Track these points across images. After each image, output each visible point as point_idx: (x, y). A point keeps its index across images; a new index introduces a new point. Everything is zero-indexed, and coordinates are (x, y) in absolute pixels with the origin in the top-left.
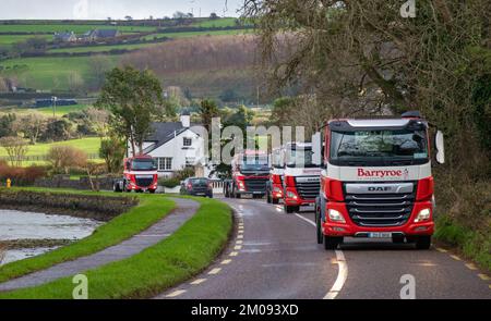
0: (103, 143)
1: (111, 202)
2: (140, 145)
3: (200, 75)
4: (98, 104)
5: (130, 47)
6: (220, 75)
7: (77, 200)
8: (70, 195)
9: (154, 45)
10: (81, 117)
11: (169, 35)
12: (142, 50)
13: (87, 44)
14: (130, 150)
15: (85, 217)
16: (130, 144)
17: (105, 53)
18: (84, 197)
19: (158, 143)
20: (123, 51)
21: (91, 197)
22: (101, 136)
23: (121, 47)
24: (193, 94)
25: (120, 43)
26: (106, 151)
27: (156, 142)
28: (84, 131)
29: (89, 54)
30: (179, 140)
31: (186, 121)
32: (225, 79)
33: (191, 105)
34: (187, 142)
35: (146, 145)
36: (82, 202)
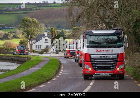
0: (21, 41)
1: (23, 58)
2: (32, 41)
3: (50, 20)
4: (19, 29)
5: (29, 12)
6: (56, 20)
7: (12, 58)
8: (10, 56)
9: (36, 11)
10: (14, 33)
11: (41, 8)
12: (34, 12)
13: (16, 11)
14: (29, 43)
15: (15, 63)
16: (29, 41)
17: (21, 13)
18: (15, 57)
21: (17, 57)
22: (20, 38)
23: (26, 12)
24: (48, 26)
25: (26, 10)
26: (21, 43)
27: (37, 40)
28: (15, 37)
29: (16, 13)
30: (44, 40)
31: (46, 34)
32: (58, 21)
33: (48, 29)
34: (46, 40)
35: (33, 41)
36: (14, 58)
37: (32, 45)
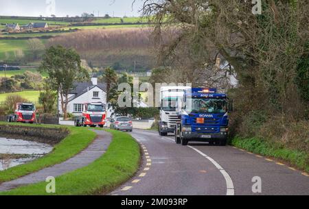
0: (41, 94)
1: (49, 131)
2: (66, 96)
3: (98, 53)
5: (54, 35)
6: (111, 53)
7: (26, 130)
8: (21, 127)
9: (69, 33)
10: (23, 78)
11: (79, 28)
12: (62, 37)
13: (28, 32)
14: (60, 98)
15: (32, 140)
16: (60, 95)
17: (38, 37)
18: (31, 128)
19: (77, 95)
20: (50, 37)
21: (36, 128)
22: (40, 89)
23: (48, 35)
24: (94, 65)
25: (48, 32)
26: (43, 99)
27: (76, 94)
29: (28, 38)
30: (90, 93)
31: (94, 81)
32: (114, 55)
33: (93, 72)
34: (96, 94)
35: (69, 96)
36: (30, 131)
37: (66, 103)
